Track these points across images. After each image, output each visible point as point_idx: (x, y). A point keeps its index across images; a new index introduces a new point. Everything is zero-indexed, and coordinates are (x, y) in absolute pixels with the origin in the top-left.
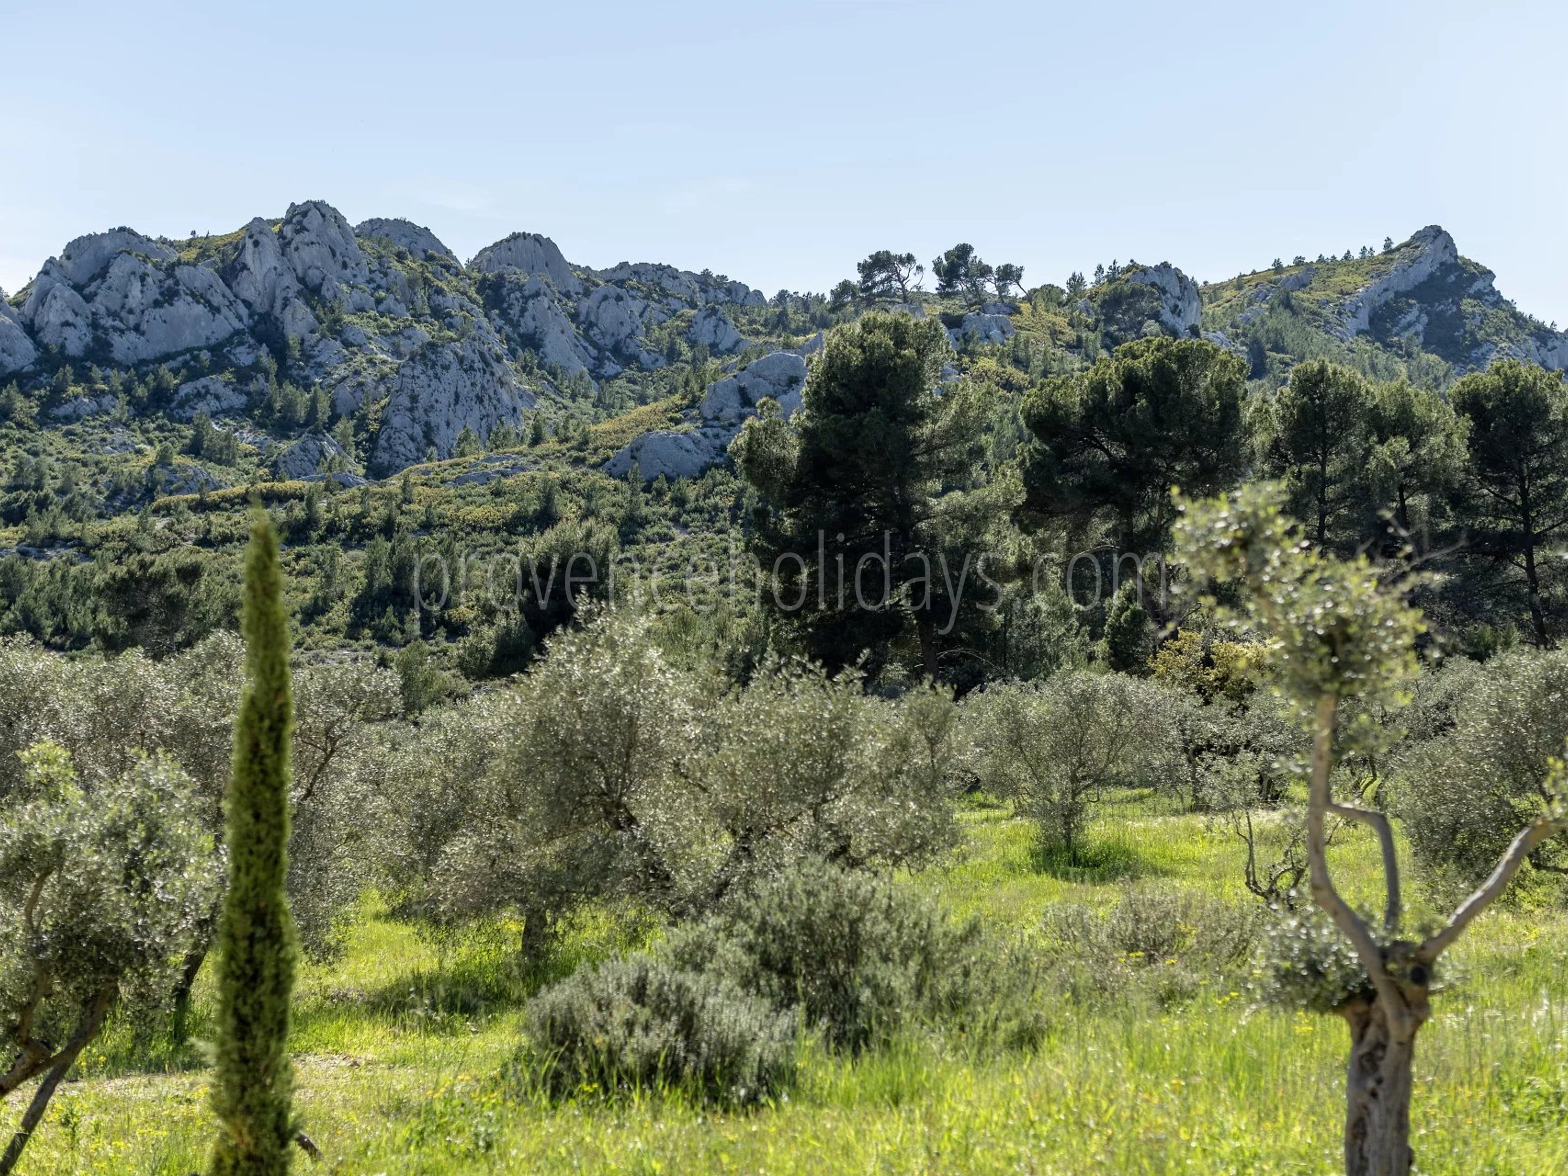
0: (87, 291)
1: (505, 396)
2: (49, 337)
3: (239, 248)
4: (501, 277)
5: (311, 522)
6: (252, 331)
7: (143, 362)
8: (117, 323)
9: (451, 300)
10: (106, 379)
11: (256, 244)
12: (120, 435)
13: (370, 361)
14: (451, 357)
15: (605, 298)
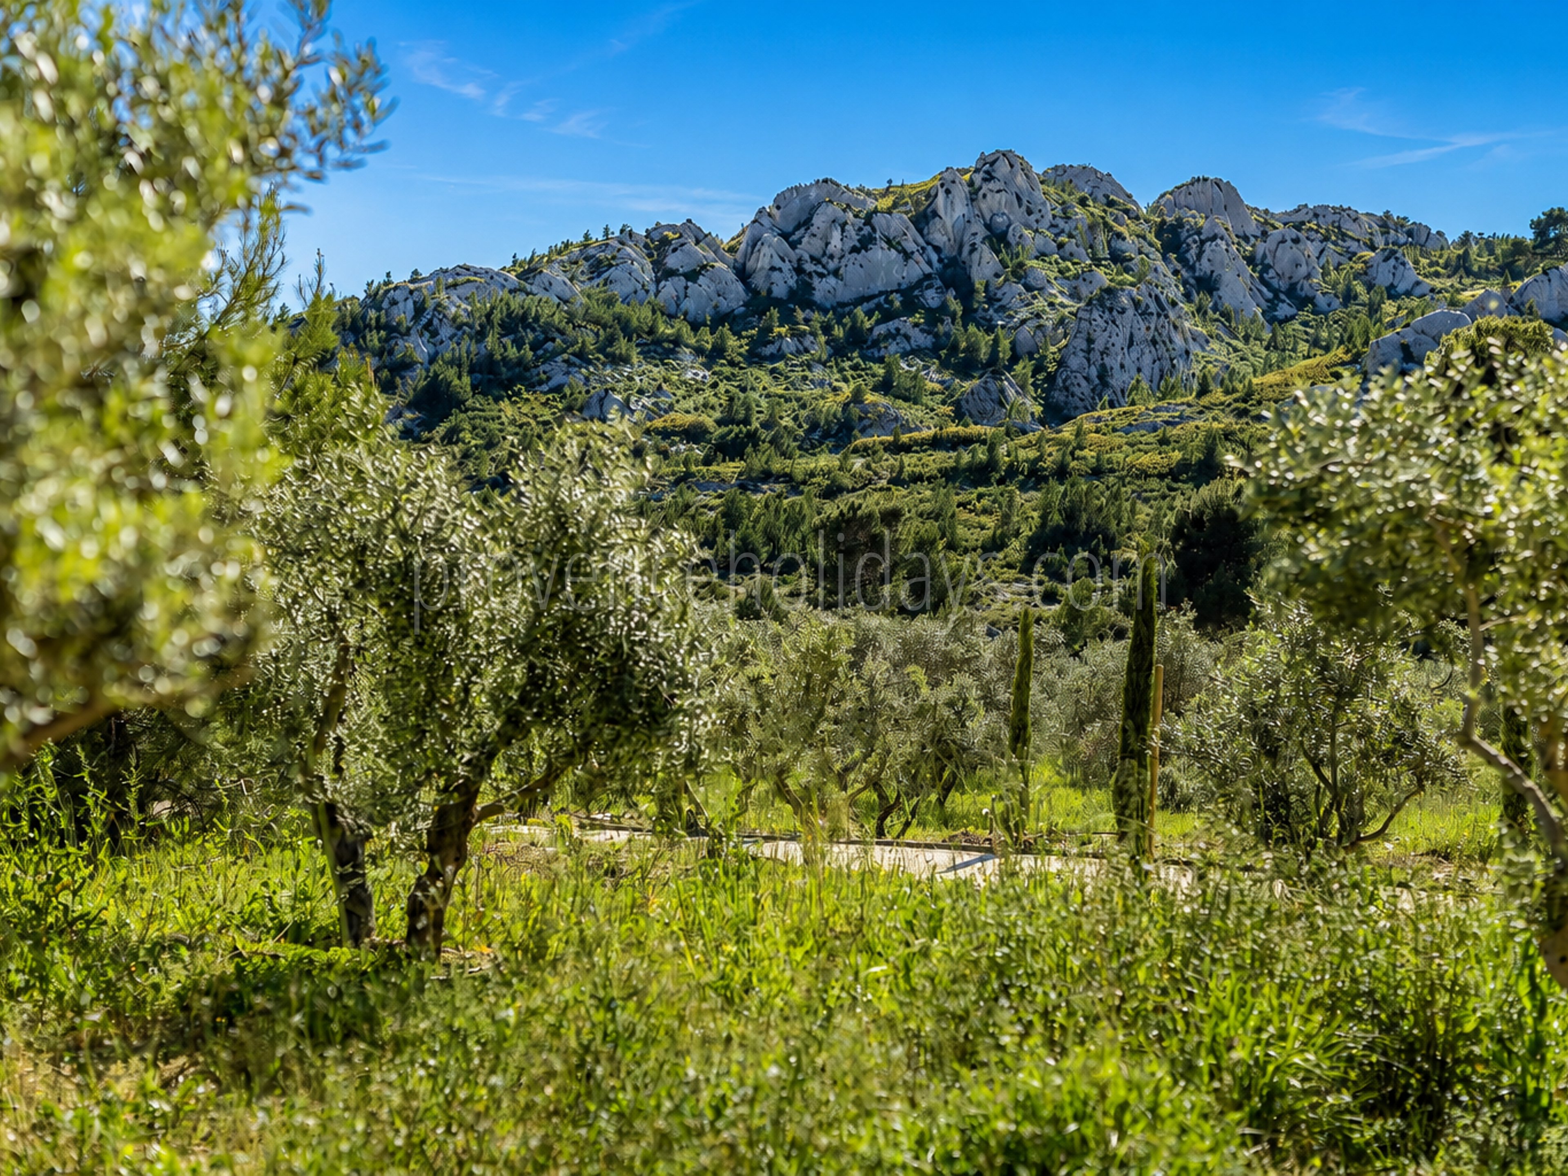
0: (794, 238)
1: (1178, 339)
2: (759, 281)
3: (931, 196)
4: (1179, 220)
5: (991, 464)
6: (941, 275)
7: (842, 305)
8: (820, 269)
9: (1130, 245)
10: (807, 321)
11: (948, 192)
12: (818, 373)
13: (1051, 304)
14: (1125, 300)
15: (1283, 241)
